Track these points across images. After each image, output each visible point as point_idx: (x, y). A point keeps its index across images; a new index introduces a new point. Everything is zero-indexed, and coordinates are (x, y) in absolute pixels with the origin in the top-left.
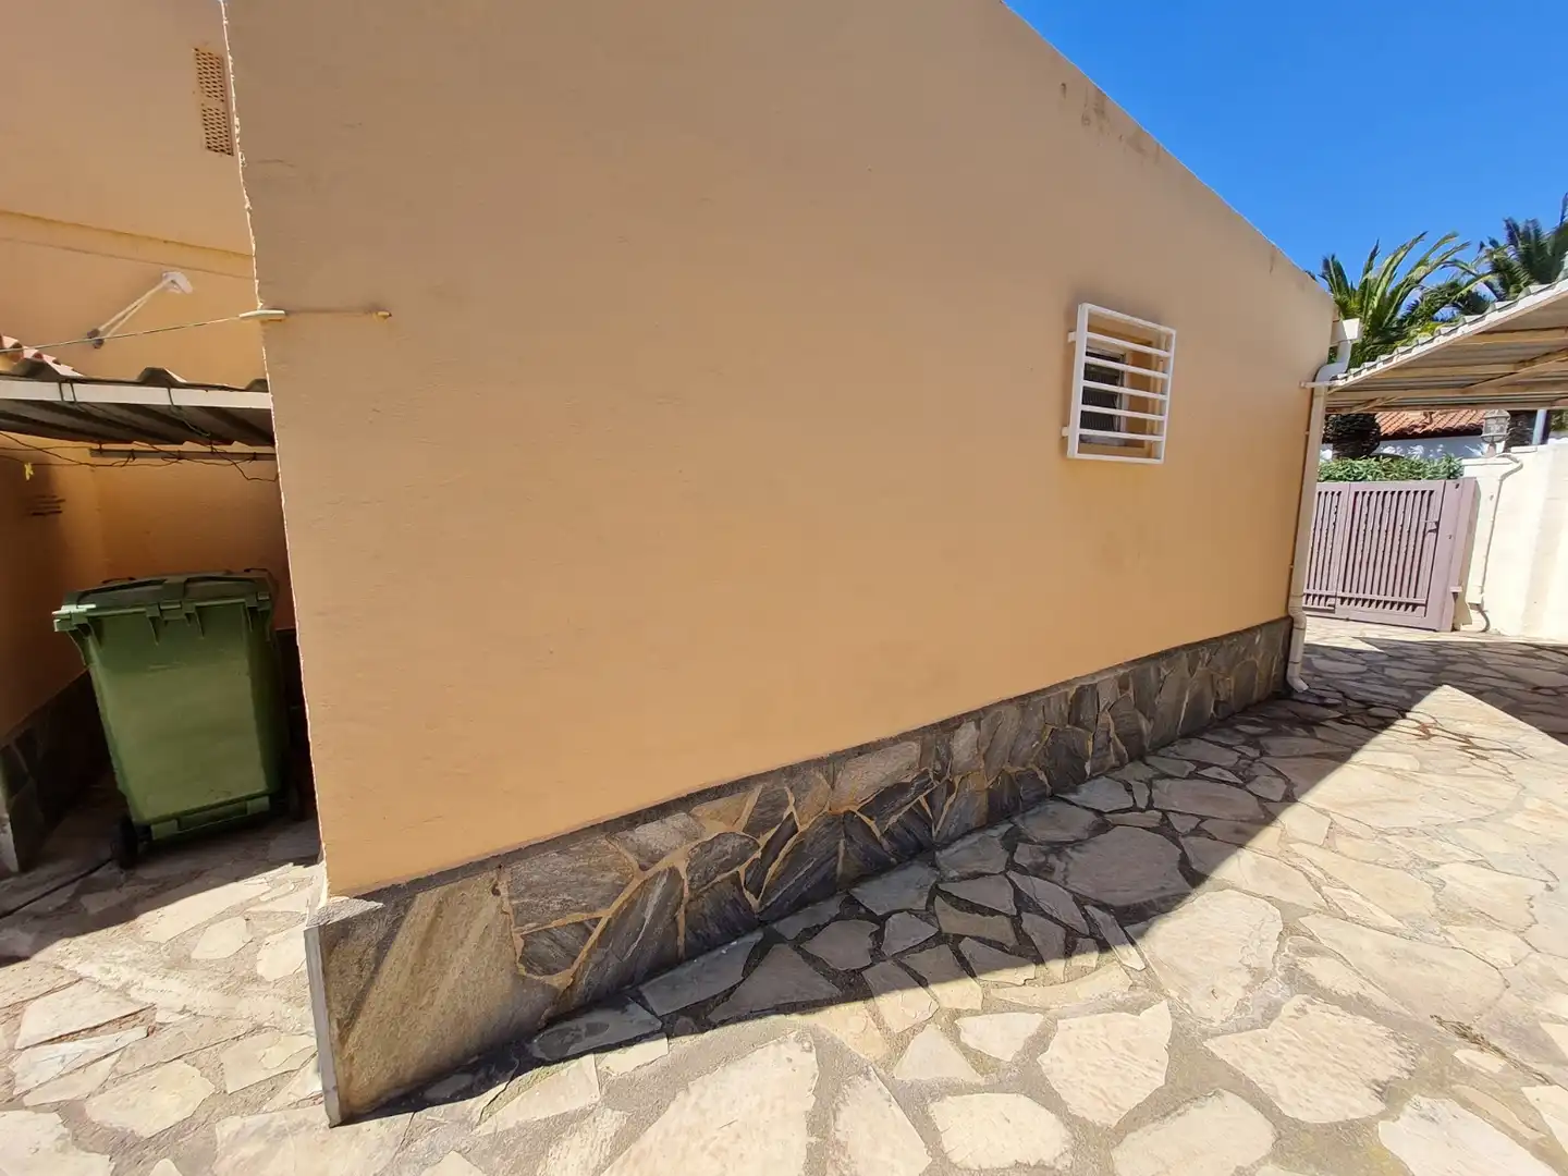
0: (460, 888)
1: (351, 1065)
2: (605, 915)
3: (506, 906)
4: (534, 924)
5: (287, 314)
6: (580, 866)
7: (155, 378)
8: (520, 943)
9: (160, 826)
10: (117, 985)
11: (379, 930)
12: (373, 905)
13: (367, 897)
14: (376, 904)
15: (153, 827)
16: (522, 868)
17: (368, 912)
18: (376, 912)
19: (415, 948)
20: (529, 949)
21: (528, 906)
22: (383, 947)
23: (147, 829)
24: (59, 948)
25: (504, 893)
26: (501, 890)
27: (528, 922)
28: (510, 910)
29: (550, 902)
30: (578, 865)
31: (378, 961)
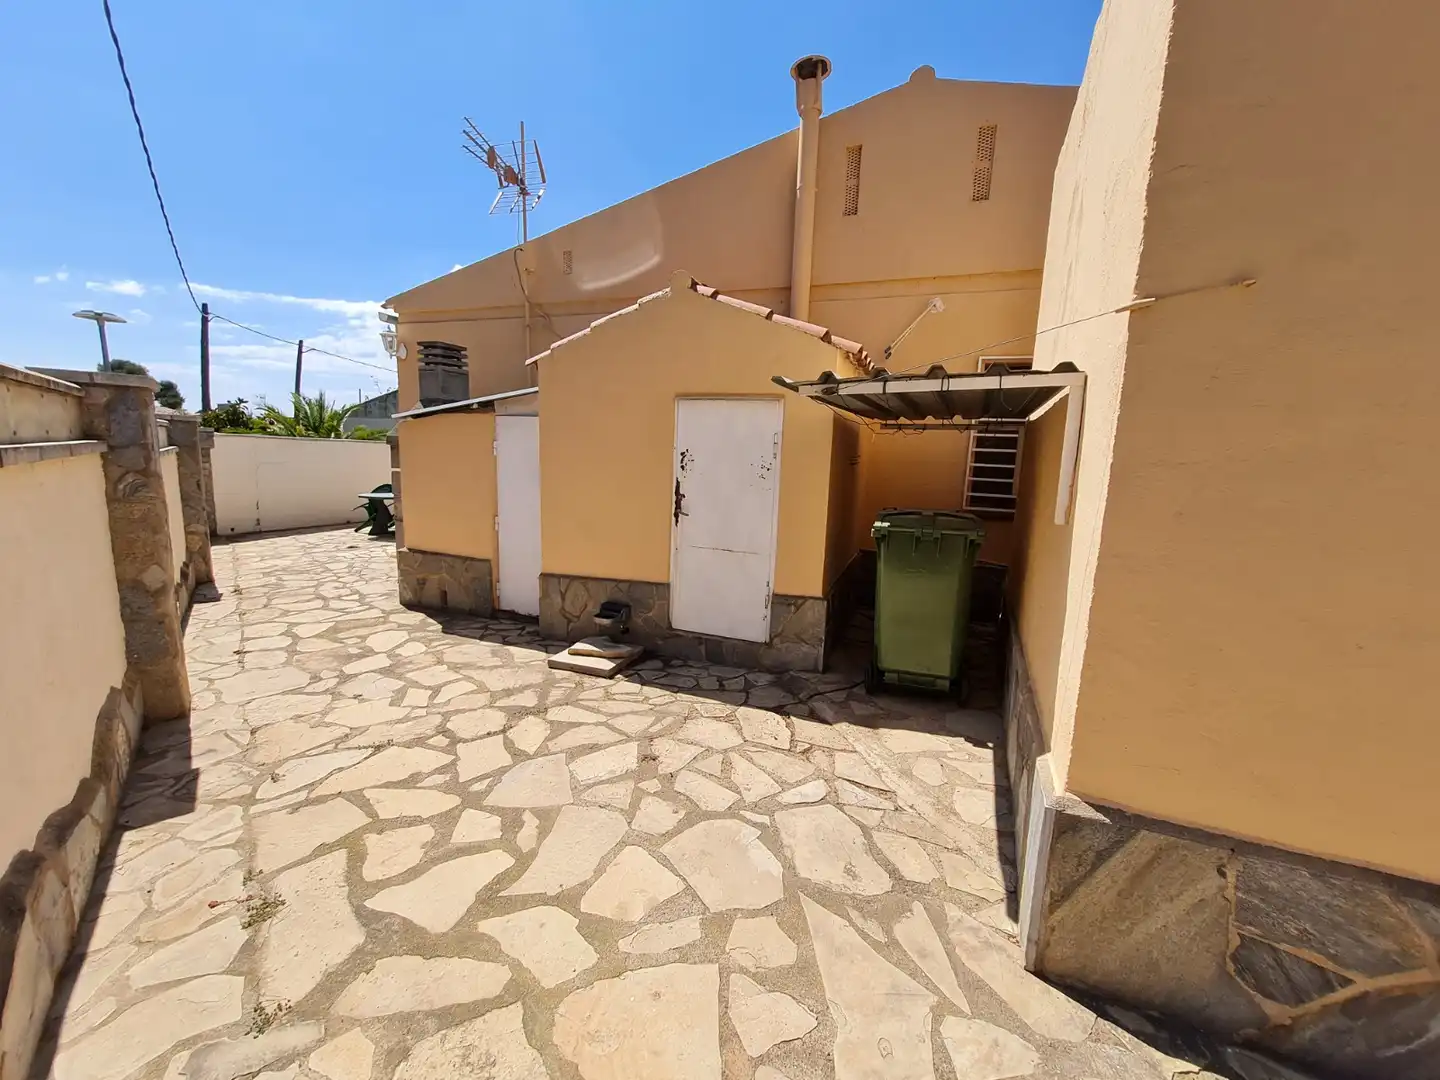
0: (1185, 847)
1: (1051, 934)
2: (1362, 984)
3: (1230, 893)
4: (1257, 931)
5: (1156, 300)
6: (1337, 905)
7: (935, 372)
8: (1236, 942)
9: (890, 674)
10: (875, 767)
11: (1100, 841)
12: (1100, 817)
13: (1099, 808)
14: (1103, 818)
15: (886, 674)
16: (1260, 866)
17: (1096, 821)
18: (1104, 824)
19: (1126, 875)
20: (1243, 952)
21: (1256, 910)
22: (1102, 857)
23: (882, 673)
24: (843, 726)
25: (1231, 878)
26: (1228, 874)
27: (1250, 924)
28: (1234, 901)
29: (1286, 921)
30: (1335, 903)
31: (1094, 867)
